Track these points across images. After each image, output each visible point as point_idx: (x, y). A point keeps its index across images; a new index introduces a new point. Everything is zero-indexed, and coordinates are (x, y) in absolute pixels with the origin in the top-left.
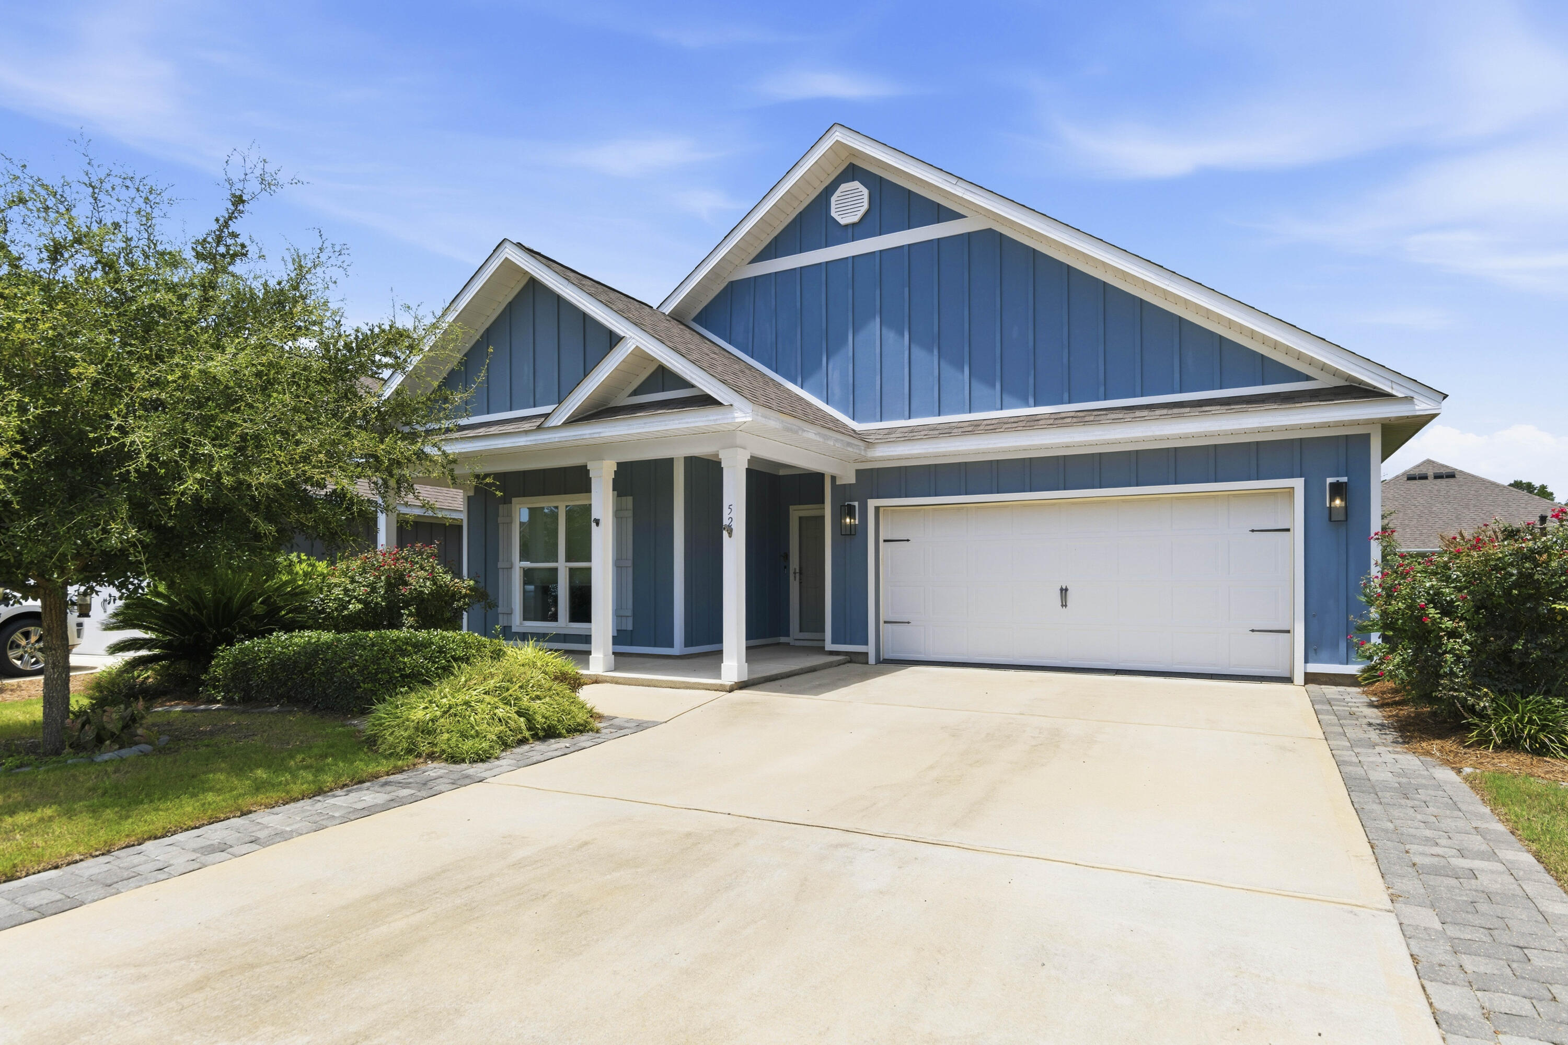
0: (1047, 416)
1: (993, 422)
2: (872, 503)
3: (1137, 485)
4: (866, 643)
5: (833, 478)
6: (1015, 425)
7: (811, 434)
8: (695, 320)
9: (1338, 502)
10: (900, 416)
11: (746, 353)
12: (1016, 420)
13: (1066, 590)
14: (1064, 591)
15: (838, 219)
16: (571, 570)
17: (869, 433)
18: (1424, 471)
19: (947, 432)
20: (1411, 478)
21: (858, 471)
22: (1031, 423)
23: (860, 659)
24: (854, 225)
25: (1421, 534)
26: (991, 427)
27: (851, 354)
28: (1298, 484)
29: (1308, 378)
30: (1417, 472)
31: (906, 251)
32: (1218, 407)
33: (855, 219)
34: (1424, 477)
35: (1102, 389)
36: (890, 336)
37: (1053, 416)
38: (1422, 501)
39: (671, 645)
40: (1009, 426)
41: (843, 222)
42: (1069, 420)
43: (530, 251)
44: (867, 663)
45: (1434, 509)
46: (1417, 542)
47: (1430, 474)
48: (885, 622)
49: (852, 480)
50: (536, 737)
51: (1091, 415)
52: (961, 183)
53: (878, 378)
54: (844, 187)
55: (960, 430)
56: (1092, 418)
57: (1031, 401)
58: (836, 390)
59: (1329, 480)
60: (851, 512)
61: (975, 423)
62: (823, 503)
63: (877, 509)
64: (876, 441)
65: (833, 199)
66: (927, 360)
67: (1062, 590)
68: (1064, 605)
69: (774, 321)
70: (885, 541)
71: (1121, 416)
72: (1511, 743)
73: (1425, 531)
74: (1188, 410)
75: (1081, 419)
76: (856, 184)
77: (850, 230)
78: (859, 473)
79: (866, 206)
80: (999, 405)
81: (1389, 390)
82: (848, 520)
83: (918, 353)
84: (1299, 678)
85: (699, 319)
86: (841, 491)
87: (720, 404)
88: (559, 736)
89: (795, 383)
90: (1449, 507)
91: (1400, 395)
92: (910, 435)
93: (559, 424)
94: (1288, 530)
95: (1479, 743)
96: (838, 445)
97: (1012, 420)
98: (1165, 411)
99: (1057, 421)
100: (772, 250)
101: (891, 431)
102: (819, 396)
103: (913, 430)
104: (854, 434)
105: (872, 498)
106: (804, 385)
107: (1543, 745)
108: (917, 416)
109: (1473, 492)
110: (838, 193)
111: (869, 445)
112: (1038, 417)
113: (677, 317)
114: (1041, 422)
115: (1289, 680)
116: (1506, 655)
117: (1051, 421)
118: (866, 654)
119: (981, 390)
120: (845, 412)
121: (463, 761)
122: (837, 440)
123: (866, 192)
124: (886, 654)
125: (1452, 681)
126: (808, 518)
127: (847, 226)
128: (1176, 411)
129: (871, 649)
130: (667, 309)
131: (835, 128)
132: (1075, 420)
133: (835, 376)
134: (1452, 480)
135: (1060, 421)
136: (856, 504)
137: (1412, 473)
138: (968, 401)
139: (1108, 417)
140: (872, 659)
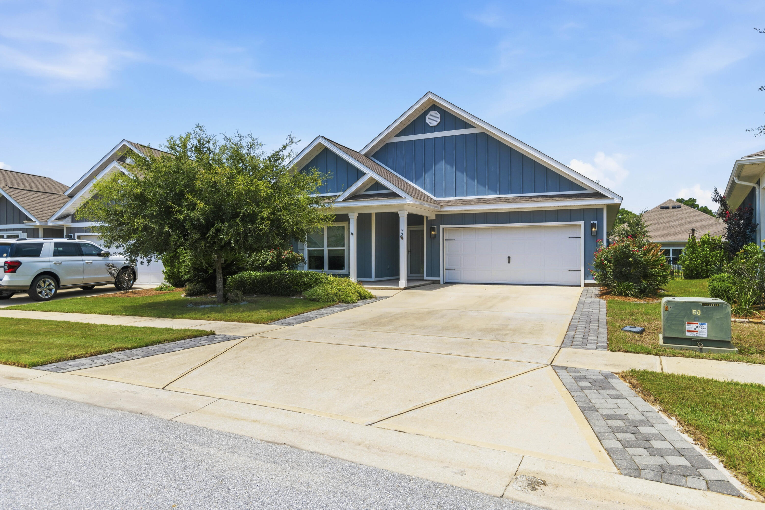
0: (503, 198)
1: (485, 199)
2: (442, 227)
3: (533, 222)
4: (440, 277)
5: (427, 217)
6: (493, 201)
7: (426, 205)
8: (372, 156)
9: (594, 229)
10: (452, 196)
11: (393, 170)
12: (493, 199)
13: (510, 257)
14: (509, 258)
15: (429, 124)
16: (329, 250)
17: (441, 202)
18: (668, 205)
19: (469, 202)
20: (662, 208)
21: (436, 215)
22: (498, 201)
23: (438, 282)
24: (435, 126)
25: (664, 234)
26: (485, 201)
27: (434, 173)
28: (582, 223)
29: (585, 189)
30: (665, 205)
31: (454, 137)
32: (558, 198)
33: (435, 124)
34: (668, 208)
35: (522, 190)
36: (448, 167)
37: (506, 198)
38: (666, 219)
39: (370, 277)
40: (491, 201)
41: (431, 125)
42: (511, 200)
43: (328, 140)
44: (440, 284)
45: (671, 222)
46: (662, 238)
47: (671, 206)
48: (446, 269)
49: (434, 218)
50: (361, 299)
51: (518, 199)
52: (474, 118)
53: (444, 182)
54: (431, 113)
55: (474, 202)
56: (518, 200)
57: (498, 193)
58: (428, 185)
59: (592, 222)
60: (434, 229)
61: (479, 199)
62: (423, 225)
63: (443, 228)
64: (444, 205)
65: (427, 116)
66: (461, 177)
67: (508, 257)
68: (509, 262)
69: (404, 159)
70: (446, 240)
71: (528, 199)
72: (620, 294)
73: (666, 233)
74: (549, 198)
75: (515, 200)
76: (436, 112)
77: (433, 128)
78: (437, 216)
79: (439, 120)
80: (487, 193)
81: (607, 195)
82: (433, 233)
83: (459, 174)
84: (583, 285)
85: (374, 156)
86: (430, 222)
87: (401, 197)
88: (366, 299)
89: (413, 182)
90: (677, 222)
91: (610, 197)
92: (456, 203)
93: (341, 201)
94: (580, 238)
95: (613, 295)
96: (433, 207)
97: (492, 199)
98: (541, 199)
99: (507, 200)
100: (404, 132)
101: (449, 201)
102: (422, 187)
103: (456, 201)
104: (436, 202)
105: (442, 225)
106: (416, 183)
107: (627, 294)
108: (458, 196)
109: (688, 215)
110: (429, 115)
111: (442, 206)
112: (501, 198)
113: (366, 155)
114: (502, 201)
115: (580, 286)
116: (621, 272)
117: (505, 200)
118: (440, 280)
119: (481, 188)
120: (432, 194)
121: (349, 303)
122: (433, 206)
123: (439, 115)
124: (445, 281)
125: (609, 280)
126: (413, 231)
127: (432, 127)
128: (545, 199)
129: (441, 279)
130: (363, 153)
131: (428, 93)
132: (513, 200)
133: (428, 180)
134: (679, 209)
135: (508, 200)
136: (436, 227)
137: (663, 205)
138: (476, 191)
139: (524, 200)
140: (442, 282)
